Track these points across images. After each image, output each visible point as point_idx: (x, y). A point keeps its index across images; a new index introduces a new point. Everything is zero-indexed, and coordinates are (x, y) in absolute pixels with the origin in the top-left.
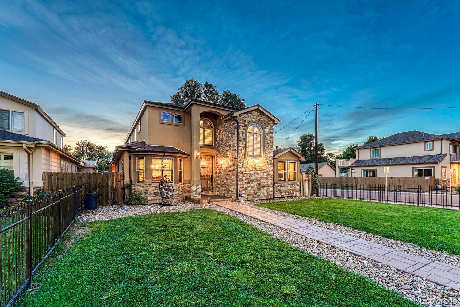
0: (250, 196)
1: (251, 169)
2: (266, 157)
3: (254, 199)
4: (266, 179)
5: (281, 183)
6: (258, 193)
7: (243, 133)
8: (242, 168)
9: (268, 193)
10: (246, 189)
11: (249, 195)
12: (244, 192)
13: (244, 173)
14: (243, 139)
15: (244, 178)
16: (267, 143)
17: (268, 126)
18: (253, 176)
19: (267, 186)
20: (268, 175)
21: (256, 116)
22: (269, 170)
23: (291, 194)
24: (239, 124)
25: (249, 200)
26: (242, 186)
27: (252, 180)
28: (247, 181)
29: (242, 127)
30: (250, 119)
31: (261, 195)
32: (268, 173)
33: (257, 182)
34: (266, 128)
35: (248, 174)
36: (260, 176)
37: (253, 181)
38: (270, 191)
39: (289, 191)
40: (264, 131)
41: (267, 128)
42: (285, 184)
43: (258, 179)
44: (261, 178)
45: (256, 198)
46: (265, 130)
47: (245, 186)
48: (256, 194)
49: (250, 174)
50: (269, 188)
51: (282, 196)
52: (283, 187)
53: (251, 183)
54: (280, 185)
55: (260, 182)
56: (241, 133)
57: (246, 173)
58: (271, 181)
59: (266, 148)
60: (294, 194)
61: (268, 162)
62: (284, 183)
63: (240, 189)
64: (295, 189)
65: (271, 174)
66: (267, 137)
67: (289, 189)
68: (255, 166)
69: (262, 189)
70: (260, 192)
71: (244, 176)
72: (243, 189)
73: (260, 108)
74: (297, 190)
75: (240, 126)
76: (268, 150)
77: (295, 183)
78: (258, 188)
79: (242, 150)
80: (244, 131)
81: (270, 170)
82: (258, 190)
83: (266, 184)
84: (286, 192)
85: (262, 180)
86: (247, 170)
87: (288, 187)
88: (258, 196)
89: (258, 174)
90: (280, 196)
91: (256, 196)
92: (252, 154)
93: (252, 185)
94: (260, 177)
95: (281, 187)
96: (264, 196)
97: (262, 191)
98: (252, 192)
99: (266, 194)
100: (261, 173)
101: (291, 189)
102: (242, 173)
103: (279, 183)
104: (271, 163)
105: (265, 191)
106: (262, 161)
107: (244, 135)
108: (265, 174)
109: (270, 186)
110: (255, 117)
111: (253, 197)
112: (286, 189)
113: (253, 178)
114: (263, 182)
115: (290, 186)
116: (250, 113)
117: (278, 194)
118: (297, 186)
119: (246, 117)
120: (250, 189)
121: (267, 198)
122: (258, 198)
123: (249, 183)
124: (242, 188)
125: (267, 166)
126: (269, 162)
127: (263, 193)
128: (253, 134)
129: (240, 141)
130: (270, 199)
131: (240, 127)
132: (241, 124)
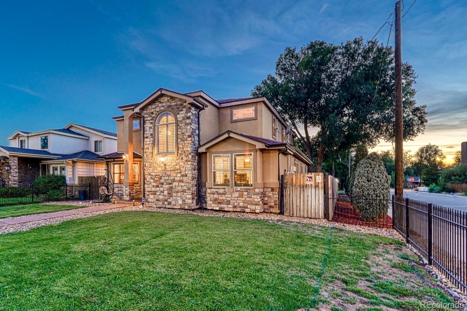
0: (159, 202)
1: (160, 169)
2: (180, 152)
3: (164, 206)
4: (181, 181)
5: (218, 188)
6: (169, 200)
7: (150, 128)
8: (150, 169)
9: (184, 201)
10: (154, 193)
11: (157, 200)
12: (152, 196)
13: (152, 174)
14: (150, 135)
15: (152, 181)
16: (180, 133)
17: (182, 110)
18: (163, 178)
19: (182, 192)
20: (183, 176)
21: (165, 102)
22: (184, 170)
23: (240, 207)
24: (146, 119)
25: (157, 206)
26: (149, 189)
27: (161, 183)
28: (155, 184)
29: (149, 122)
30: (158, 109)
31: (173, 202)
32: (183, 174)
33: (168, 186)
34: (180, 113)
35: (156, 175)
36: (171, 178)
37: (163, 184)
38: (186, 199)
39: (234, 201)
40: (176, 119)
41: (182, 112)
42: (227, 190)
43: (169, 181)
44: (174, 181)
45: (167, 206)
46: (178, 116)
47: (154, 189)
48: (166, 200)
49: (159, 175)
50: (185, 193)
51: (221, 208)
52: (224, 195)
53: (160, 186)
54: (217, 192)
55: (171, 186)
56: (148, 128)
57: (154, 174)
58: (187, 184)
59: (179, 140)
60: (247, 208)
61: (182, 159)
62: (224, 189)
63: (148, 193)
64: (248, 199)
65: (188, 175)
66: (180, 125)
67: (236, 199)
68: (165, 165)
69: (174, 194)
70: (171, 198)
71: (152, 178)
72: (151, 193)
73: (163, 92)
74: (254, 203)
75: (147, 120)
76: (182, 142)
77: (249, 189)
78: (169, 194)
79: (149, 148)
80: (151, 125)
81: (187, 169)
82: (169, 196)
83: (180, 188)
84: (228, 203)
85: (174, 184)
86: (155, 171)
87: (233, 196)
88: (169, 203)
89: (169, 176)
90: (217, 208)
91: (166, 203)
92: (165, 151)
93: (162, 189)
94: (172, 180)
95: (220, 194)
96: (177, 205)
97: (175, 198)
98: (161, 197)
99: (180, 202)
100: (173, 174)
101: (239, 199)
102: (149, 174)
103: (215, 188)
104: (187, 160)
105: (179, 198)
106: (174, 159)
107: (152, 130)
108: (179, 175)
109: (187, 191)
110: (164, 104)
111: (163, 204)
112: (229, 199)
113: (162, 181)
114: (175, 186)
115: (237, 194)
116: (158, 102)
117: (213, 205)
118: (254, 194)
119: (153, 108)
120: (159, 193)
121: (182, 207)
122: (169, 206)
123: (157, 186)
124: (150, 191)
125: (181, 164)
126: (184, 158)
127: (176, 201)
128: (167, 126)
129: (147, 138)
130: (186, 209)
131: (147, 122)
132: (148, 118)
